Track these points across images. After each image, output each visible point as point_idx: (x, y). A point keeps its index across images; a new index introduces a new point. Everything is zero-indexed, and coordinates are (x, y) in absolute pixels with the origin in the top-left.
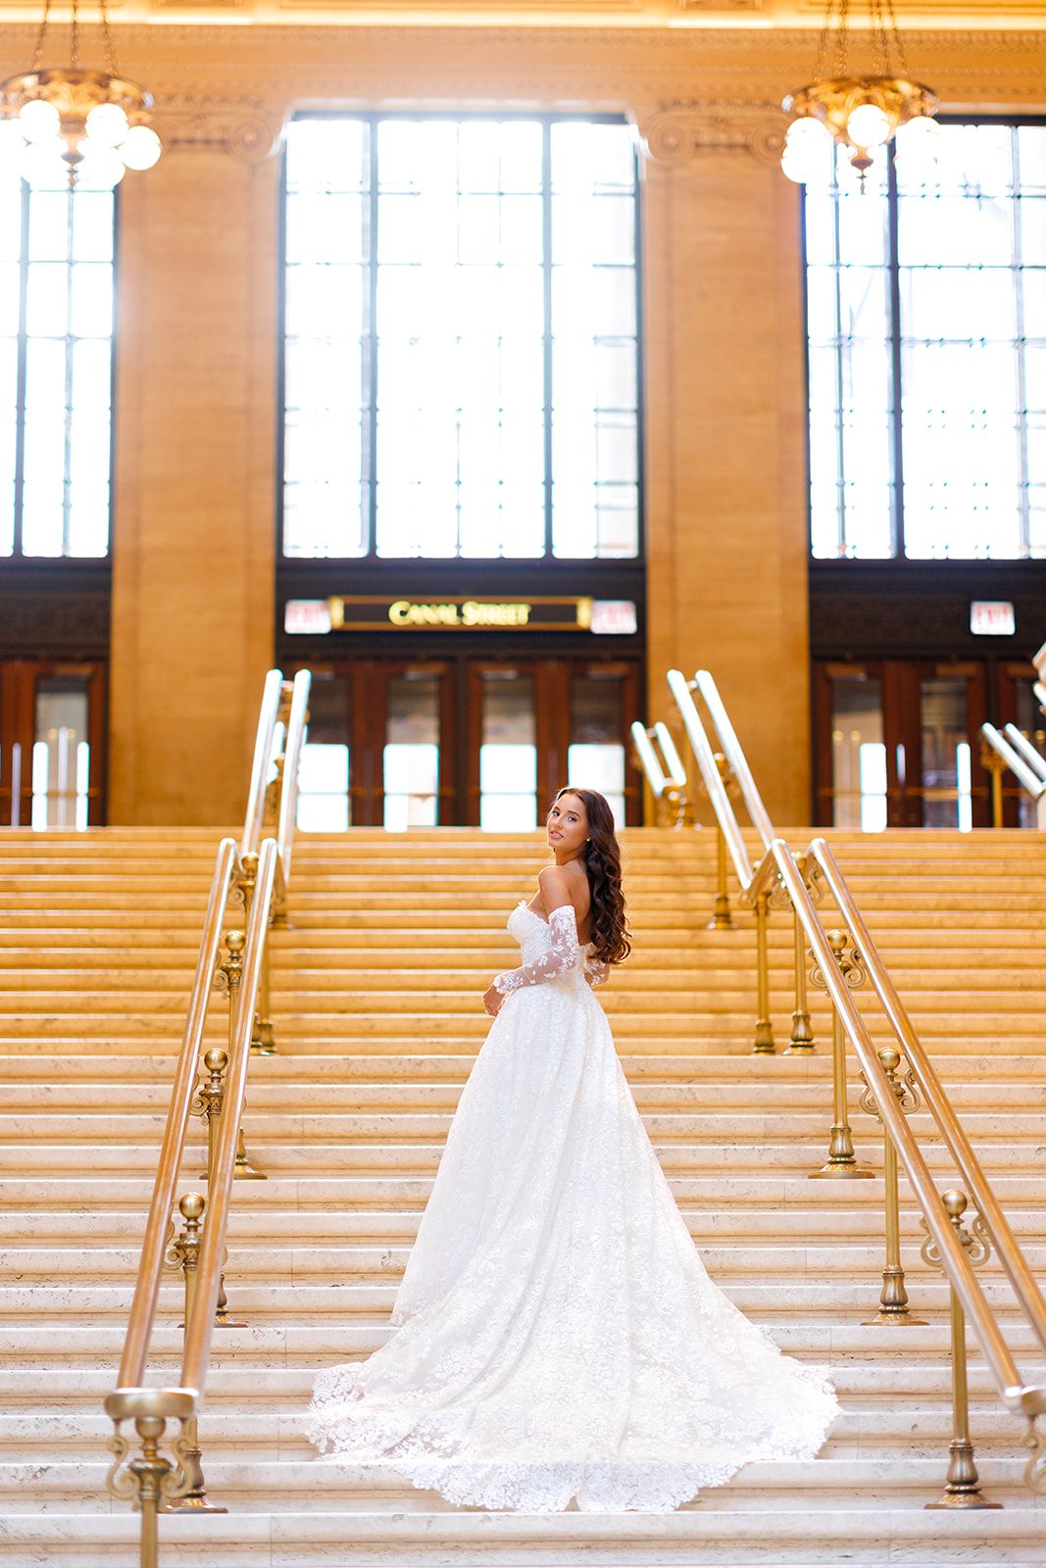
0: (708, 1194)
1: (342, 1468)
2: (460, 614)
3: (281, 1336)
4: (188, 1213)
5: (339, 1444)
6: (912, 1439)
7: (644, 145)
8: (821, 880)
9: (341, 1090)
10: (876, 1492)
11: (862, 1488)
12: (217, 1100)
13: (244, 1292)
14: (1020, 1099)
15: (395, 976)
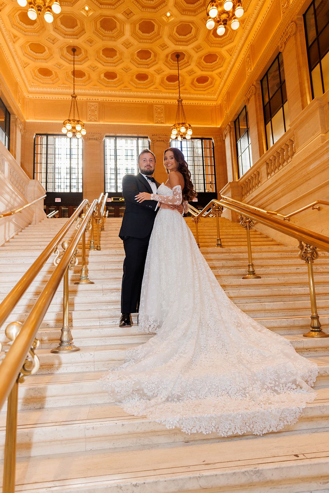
7: (150, 140)
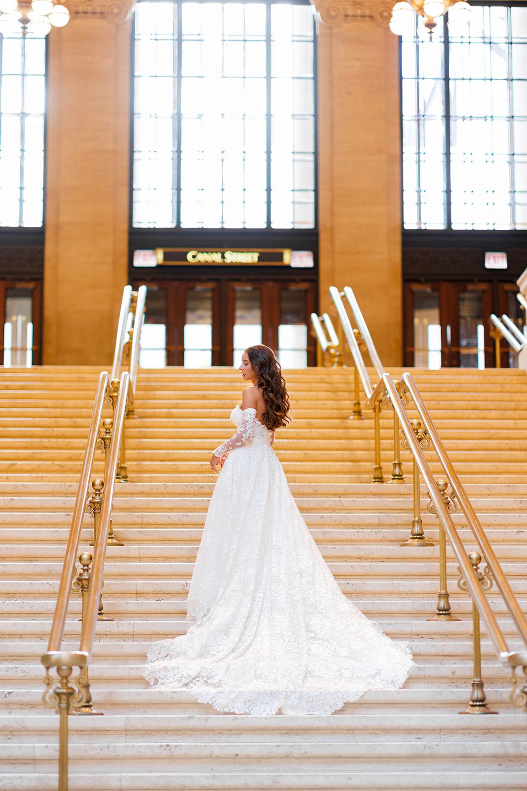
0: (349, 554)
1: (162, 693)
2: (223, 257)
3: (131, 626)
4: (84, 563)
5: (160, 681)
6: (452, 679)
7: (317, 15)
8: (408, 394)
9: (162, 500)
10: (433, 705)
11: (426, 704)
12: (98, 505)
13: (112, 603)
14: (509, 507)
15: (189, 442)
